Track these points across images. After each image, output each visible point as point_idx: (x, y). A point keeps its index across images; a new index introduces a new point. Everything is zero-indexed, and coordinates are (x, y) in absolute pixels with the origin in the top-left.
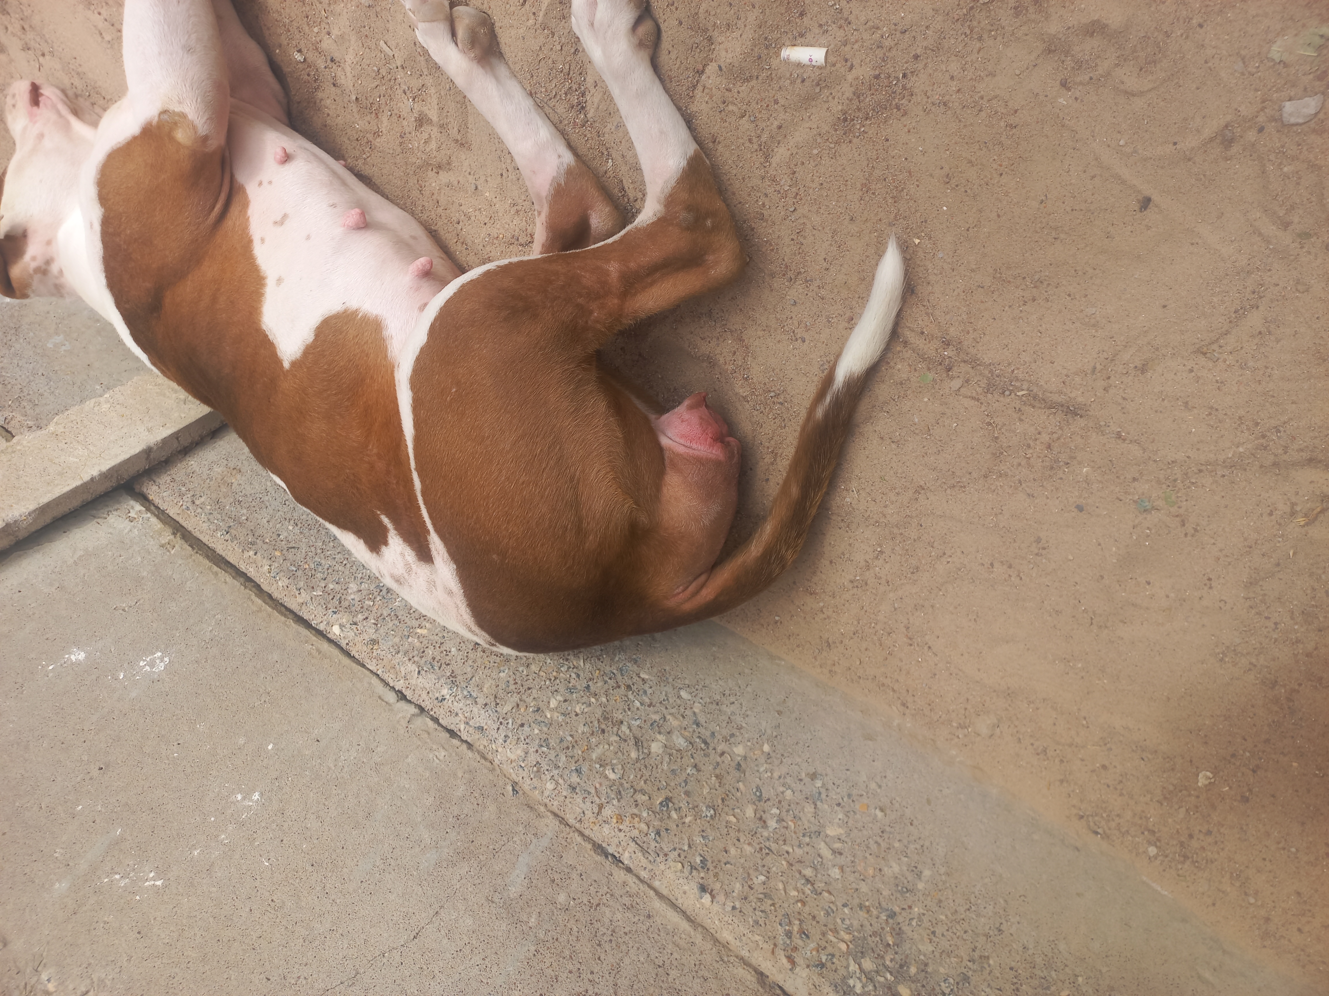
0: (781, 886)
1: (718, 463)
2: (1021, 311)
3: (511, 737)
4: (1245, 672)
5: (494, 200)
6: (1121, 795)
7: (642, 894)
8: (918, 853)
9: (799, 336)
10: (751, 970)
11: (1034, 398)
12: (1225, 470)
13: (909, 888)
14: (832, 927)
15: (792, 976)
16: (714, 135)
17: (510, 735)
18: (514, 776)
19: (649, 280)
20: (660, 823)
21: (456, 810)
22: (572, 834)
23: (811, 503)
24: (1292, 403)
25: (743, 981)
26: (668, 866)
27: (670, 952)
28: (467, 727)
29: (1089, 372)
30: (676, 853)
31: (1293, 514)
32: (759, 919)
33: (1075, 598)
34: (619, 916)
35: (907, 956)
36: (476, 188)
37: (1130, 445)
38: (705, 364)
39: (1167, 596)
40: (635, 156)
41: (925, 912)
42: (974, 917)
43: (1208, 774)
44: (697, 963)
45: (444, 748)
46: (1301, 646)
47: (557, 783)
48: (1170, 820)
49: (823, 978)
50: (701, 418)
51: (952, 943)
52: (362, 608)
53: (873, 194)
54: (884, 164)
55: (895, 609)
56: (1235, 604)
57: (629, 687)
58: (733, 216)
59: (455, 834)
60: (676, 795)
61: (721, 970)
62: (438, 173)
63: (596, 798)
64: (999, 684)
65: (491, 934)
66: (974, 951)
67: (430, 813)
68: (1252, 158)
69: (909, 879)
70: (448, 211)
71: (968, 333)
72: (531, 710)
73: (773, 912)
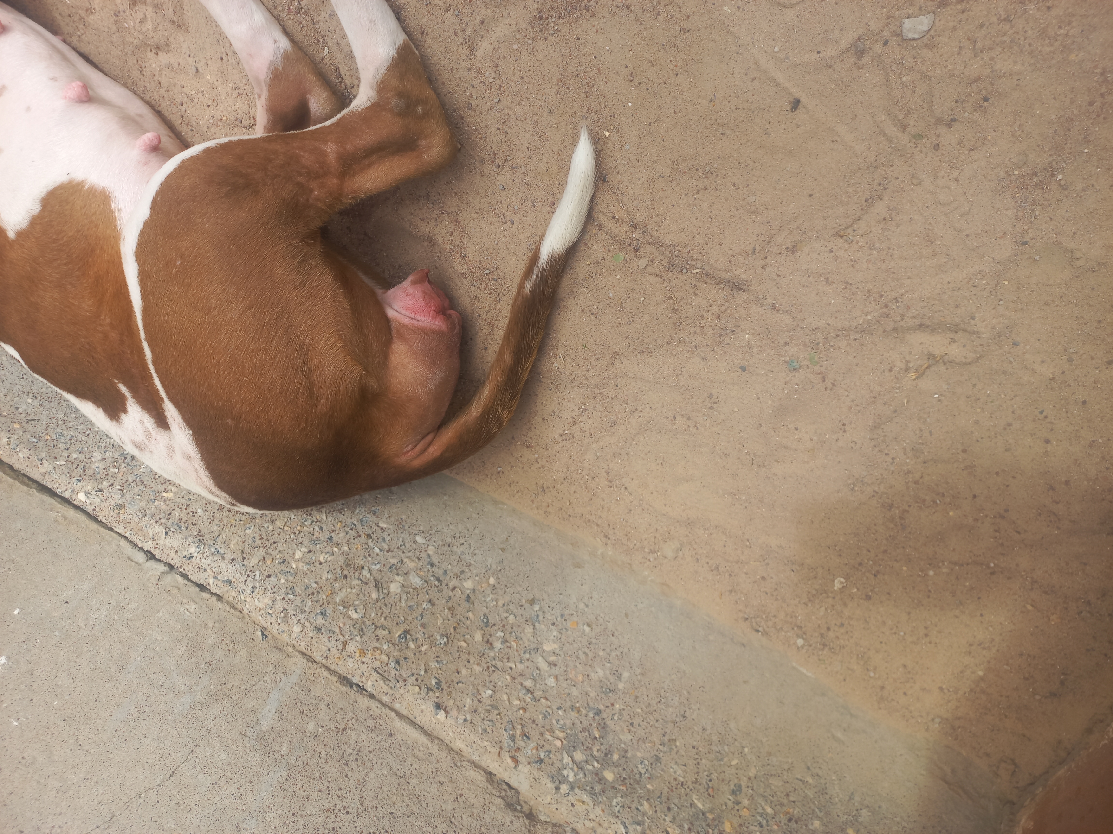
0: (505, 697)
1: (440, 334)
2: (695, 199)
3: (258, 588)
4: (869, 498)
5: (216, 83)
6: (777, 599)
7: (384, 716)
8: (618, 659)
9: (508, 218)
10: (481, 771)
11: (706, 275)
12: (856, 335)
13: (611, 689)
14: (549, 728)
15: (516, 772)
16: (422, 27)
17: (257, 585)
18: (263, 623)
19: (366, 162)
20: (399, 653)
21: (208, 657)
22: (319, 670)
23: (523, 369)
24: (908, 278)
25: (474, 781)
26: (406, 690)
27: (410, 764)
28: (216, 581)
29: (750, 252)
30: (414, 678)
31: (907, 370)
32: (487, 727)
33: (740, 444)
34: (363, 737)
35: (611, 746)
36: (197, 71)
37: (782, 315)
38: (426, 244)
39: (811, 440)
40: (349, 44)
41: (625, 707)
42: (664, 708)
43: (842, 580)
44: (434, 770)
45: (194, 601)
46: (911, 476)
47: (303, 626)
48: (813, 617)
49: (542, 771)
50: (424, 292)
51: (647, 731)
52: (107, 475)
53: (568, 88)
54: (576, 61)
55: (598, 457)
56: (863, 444)
57: (369, 536)
58: (443, 105)
59: (208, 678)
60: (413, 627)
61: (455, 774)
62: (157, 54)
63: (340, 637)
64: (681, 516)
65: (245, 765)
66: (664, 736)
67: (183, 662)
68: (878, 68)
69: (611, 681)
70: (171, 93)
71: (652, 217)
72: (277, 562)
73: (499, 720)
